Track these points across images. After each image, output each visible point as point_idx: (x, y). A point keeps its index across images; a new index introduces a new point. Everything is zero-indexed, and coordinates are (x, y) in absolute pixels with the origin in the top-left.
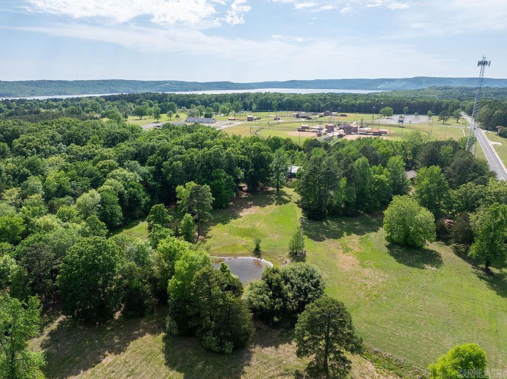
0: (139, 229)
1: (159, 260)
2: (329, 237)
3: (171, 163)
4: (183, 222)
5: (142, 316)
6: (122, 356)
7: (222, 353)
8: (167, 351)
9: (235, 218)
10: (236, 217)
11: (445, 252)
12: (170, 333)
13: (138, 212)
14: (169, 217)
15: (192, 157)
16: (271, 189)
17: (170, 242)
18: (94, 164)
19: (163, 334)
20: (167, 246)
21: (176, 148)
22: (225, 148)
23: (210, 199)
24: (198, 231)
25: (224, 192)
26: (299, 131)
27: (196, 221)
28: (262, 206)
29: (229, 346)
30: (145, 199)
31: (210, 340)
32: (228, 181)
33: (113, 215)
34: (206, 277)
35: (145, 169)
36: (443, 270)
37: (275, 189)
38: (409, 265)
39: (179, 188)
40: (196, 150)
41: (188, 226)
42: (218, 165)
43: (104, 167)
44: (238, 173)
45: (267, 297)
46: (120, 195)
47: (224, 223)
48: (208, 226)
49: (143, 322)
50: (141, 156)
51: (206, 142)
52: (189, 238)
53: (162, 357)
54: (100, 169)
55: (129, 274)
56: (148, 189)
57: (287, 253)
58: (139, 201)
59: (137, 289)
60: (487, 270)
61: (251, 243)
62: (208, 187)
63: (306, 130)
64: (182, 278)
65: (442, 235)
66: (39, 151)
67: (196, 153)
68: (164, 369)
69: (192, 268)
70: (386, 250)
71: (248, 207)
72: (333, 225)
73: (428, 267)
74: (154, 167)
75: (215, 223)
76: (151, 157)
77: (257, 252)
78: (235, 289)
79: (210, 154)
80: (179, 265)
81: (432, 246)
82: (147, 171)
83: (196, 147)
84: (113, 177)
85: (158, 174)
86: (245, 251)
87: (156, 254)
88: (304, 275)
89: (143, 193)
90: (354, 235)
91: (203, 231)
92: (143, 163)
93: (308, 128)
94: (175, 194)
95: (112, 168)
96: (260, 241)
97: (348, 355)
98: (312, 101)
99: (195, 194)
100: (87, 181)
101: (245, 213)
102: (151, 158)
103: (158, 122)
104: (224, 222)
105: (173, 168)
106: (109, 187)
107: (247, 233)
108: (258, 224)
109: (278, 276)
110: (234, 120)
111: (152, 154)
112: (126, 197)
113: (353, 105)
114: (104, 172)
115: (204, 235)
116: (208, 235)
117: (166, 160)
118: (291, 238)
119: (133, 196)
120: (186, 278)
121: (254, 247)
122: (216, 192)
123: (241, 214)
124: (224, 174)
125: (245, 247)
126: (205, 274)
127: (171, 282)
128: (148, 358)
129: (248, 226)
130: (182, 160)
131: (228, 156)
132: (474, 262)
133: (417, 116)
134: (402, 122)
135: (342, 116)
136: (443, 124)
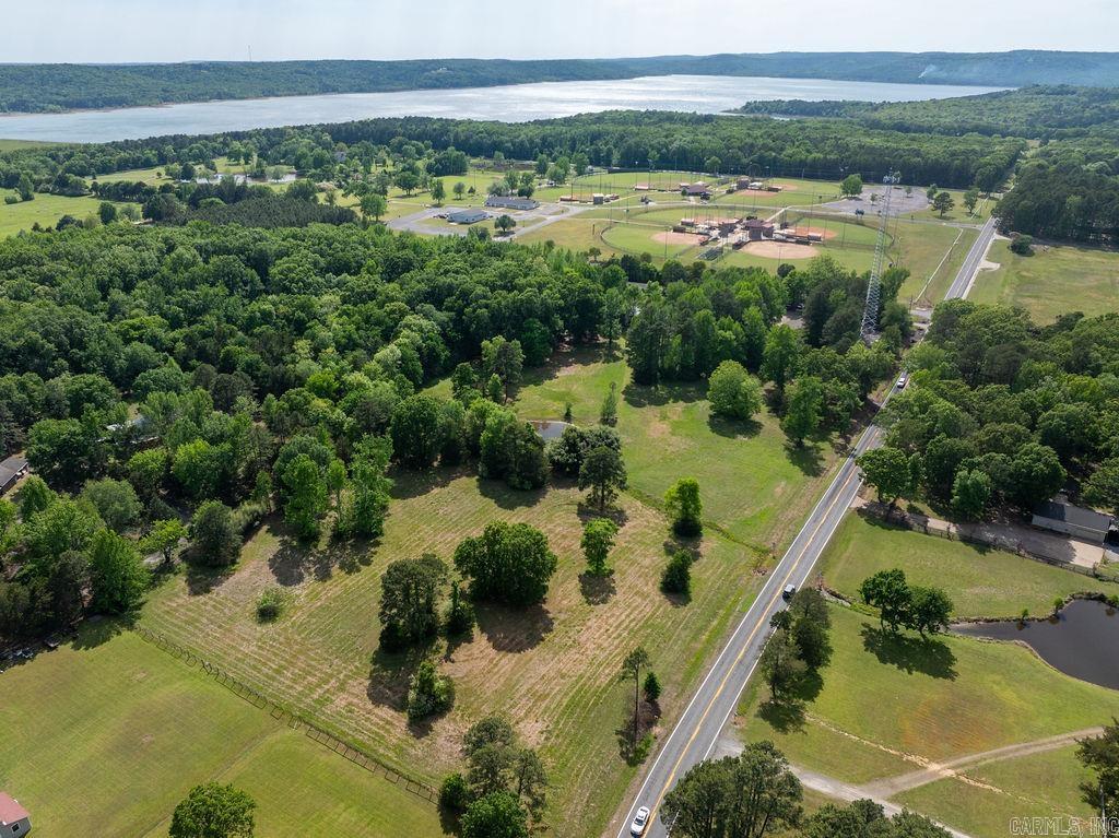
0: (441, 389)
1: (471, 417)
2: (650, 404)
3: (475, 311)
4: (490, 382)
5: (457, 465)
6: (446, 489)
7: (523, 490)
8: (480, 487)
9: (550, 379)
10: (551, 377)
11: (771, 424)
12: (481, 476)
13: (438, 369)
14: (475, 377)
15: (499, 303)
16: (601, 340)
17: (480, 402)
18: (381, 306)
19: (477, 477)
20: (479, 406)
21: (479, 290)
22: (541, 292)
23: (520, 357)
24: (506, 392)
25: (538, 347)
26: (675, 231)
27: (503, 382)
28: (585, 363)
29: (527, 484)
30: (445, 354)
31: (515, 480)
32: (543, 333)
33: (415, 371)
34: (511, 430)
35: (443, 316)
36: (755, 440)
37: (607, 340)
38: (722, 434)
39: (485, 343)
40: (504, 293)
41: (496, 387)
42: (531, 313)
43: (393, 312)
44: (555, 323)
45: (563, 452)
46: (419, 349)
47: (536, 385)
48: (518, 388)
49: (460, 469)
50: (436, 296)
51: (516, 281)
52: (496, 399)
53: (477, 491)
54: (389, 314)
55: (448, 428)
56: (448, 342)
57: (599, 419)
58: (438, 356)
59: (454, 441)
60: (799, 443)
61: (561, 407)
62: (518, 342)
63: (688, 229)
64: (492, 432)
66: (307, 286)
67: (504, 298)
68: (479, 497)
69: (501, 423)
70: (708, 420)
71: (568, 365)
72: (662, 390)
74: (453, 313)
75: (526, 383)
76: (449, 299)
77: (568, 417)
78: (540, 445)
79: (522, 301)
80: (489, 421)
82: (446, 319)
83: (504, 287)
84: (408, 326)
85: (458, 322)
86: (556, 416)
87: (469, 412)
88: (600, 436)
89: (442, 347)
90: (681, 402)
91: (512, 393)
92: (439, 306)
93: (691, 225)
94: (480, 349)
95: (403, 314)
96: (570, 406)
97: (616, 491)
99: (503, 352)
100: (378, 330)
101: (563, 373)
102: (448, 301)
103: (438, 206)
104: (537, 383)
105: (478, 316)
106: (407, 340)
107: (560, 397)
108: (575, 387)
109: (574, 434)
110: (570, 200)
111: (449, 296)
112: (425, 351)
114: (394, 319)
115: (513, 397)
116: (517, 397)
117: (468, 305)
118: (602, 403)
119: (432, 350)
120: (496, 432)
121: (565, 412)
122: (527, 348)
123: (558, 374)
124: (538, 324)
125: (555, 411)
126: (511, 427)
127: (484, 435)
128: (466, 491)
129: (563, 390)
130: (487, 306)
131: (543, 302)
133: (909, 192)
134: (862, 213)
135: (771, 190)
136: (941, 217)
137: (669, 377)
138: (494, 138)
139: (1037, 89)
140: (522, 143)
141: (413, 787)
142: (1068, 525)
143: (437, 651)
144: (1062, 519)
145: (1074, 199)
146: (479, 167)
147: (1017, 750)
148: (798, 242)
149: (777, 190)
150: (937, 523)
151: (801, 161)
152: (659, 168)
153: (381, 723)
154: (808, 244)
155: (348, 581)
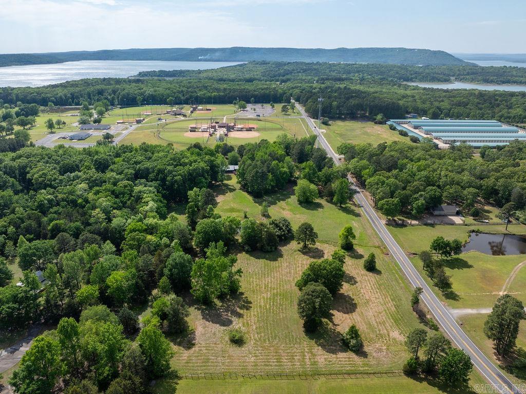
8: (251, 256)
11: (323, 202)
12: (247, 251)
16: (217, 183)
19: (244, 252)
26: (192, 131)
28: (224, 194)
30: (165, 202)
36: (325, 209)
37: (220, 182)
38: (312, 210)
39: (190, 192)
41: (212, 212)
60: (341, 206)
63: (196, 130)
65: (321, 194)
70: (300, 206)
71: (216, 196)
73: (319, 209)
77: (246, 217)
80: (244, 224)
81: (317, 201)
90: (281, 201)
93: (195, 128)
98: (173, 94)
110: (123, 123)
113: (210, 98)
119: (160, 201)
127: (244, 231)
132: (335, 204)
133: (263, 106)
134: (259, 116)
135: (207, 110)
136: (285, 114)
137: (269, 192)
138: (43, 95)
139: (255, 63)
140: (61, 97)
141: (389, 375)
142: (445, 212)
143: (327, 324)
144: (443, 210)
145: (335, 103)
146: (43, 111)
147: (509, 280)
148: (247, 130)
149: (210, 110)
150: (414, 222)
151: (209, 96)
152: (142, 104)
153: (347, 359)
154: (251, 131)
155: (252, 313)
